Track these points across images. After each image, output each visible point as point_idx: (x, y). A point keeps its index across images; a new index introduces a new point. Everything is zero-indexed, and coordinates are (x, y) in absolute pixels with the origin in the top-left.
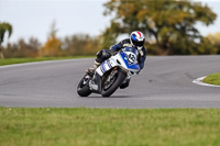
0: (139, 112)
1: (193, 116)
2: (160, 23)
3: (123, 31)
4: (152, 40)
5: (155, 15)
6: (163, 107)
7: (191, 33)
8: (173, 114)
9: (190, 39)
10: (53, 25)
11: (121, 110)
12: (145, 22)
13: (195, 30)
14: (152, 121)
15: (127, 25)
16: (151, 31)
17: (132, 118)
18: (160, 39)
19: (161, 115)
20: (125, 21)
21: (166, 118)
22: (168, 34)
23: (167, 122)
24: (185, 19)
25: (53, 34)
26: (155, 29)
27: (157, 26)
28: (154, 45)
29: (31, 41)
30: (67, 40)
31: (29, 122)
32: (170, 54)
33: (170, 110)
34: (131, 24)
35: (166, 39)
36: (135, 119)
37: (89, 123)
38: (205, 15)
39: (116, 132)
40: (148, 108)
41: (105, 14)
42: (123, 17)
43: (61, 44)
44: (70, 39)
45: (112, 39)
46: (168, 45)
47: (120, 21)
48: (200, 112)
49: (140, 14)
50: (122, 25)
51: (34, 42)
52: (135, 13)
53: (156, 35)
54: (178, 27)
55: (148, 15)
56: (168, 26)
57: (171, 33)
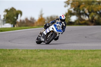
0: (81, 51)
2: (90, 11)
3: (73, 14)
4: (87, 18)
5: (88, 7)
6: (91, 49)
10: (41, 11)
11: (72, 50)
12: (83, 10)
14: (86, 55)
15: (75, 12)
16: (86, 14)
17: (77, 54)
18: (90, 18)
19: (90, 53)
20: (74, 10)
21: (93, 54)
22: (94, 16)
23: (93, 56)
25: (41, 15)
26: (88, 14)
27: (89, 12)
28: (87, 21)
29: (31, 19)
30: (48, 18)
31: (30, 56)
32: (95, 25)
33: (95, 51)
34: (77, 11)
35: (93, 18)
36: (79, 55)
37: (58, 56)
39: (70, 60)
40: (84, 49)
41: (65, 6)
42: (73, 8)
43: (45, 20)
44: (49, 18)
45: (68, 18)
46: (94, 21)
47: (72, 10)
49: (81, 6)
50: (73, 11)
51: (33, 19)
52: (79, 6)
55: (85, 7)
56: (94, 12)
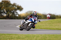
1: (17, 36)
7: (16, 13)
8: (11, 35)
9: (15, 15)
13: (17, 13)
24: (14, 9)
38: (20, 8)
48: (19, 35)
53: (6, 14)
54: (12, 11)
57: (10, 13)
